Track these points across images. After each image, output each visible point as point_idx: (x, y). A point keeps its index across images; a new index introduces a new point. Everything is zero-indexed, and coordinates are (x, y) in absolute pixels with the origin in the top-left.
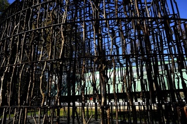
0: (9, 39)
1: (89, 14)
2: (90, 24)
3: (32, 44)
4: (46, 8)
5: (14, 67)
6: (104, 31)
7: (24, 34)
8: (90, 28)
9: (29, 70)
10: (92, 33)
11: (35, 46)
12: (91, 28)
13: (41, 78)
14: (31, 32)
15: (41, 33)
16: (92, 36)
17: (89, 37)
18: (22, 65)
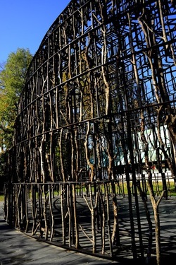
0: (39, 99)
1: (137, 41)
2: (140, 57)
3: (67, 100)
4: (77, 48)
5: (51, 134)
6: (164, 62)
7: (55, 89)
8: (141, 62)
9: (69, 135)
10: (144, 70)
11: (71, 103)
12: (143, 63)
13: (85, 144)
14: (63, 85)
15: (76, 84)
16: (145, 74)
17: (141, 77)
18: (59, 130)
